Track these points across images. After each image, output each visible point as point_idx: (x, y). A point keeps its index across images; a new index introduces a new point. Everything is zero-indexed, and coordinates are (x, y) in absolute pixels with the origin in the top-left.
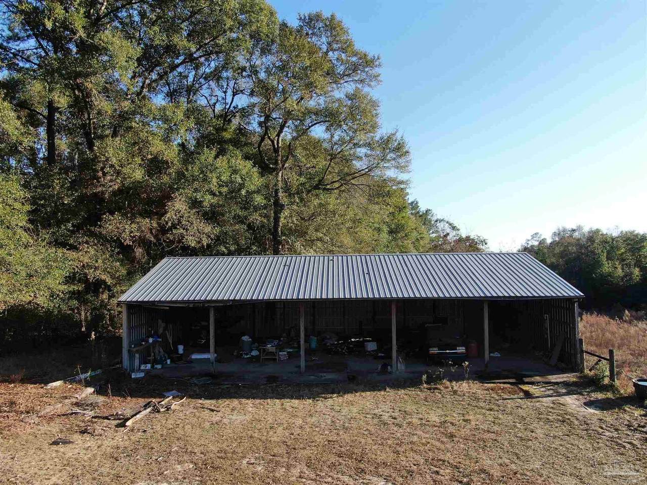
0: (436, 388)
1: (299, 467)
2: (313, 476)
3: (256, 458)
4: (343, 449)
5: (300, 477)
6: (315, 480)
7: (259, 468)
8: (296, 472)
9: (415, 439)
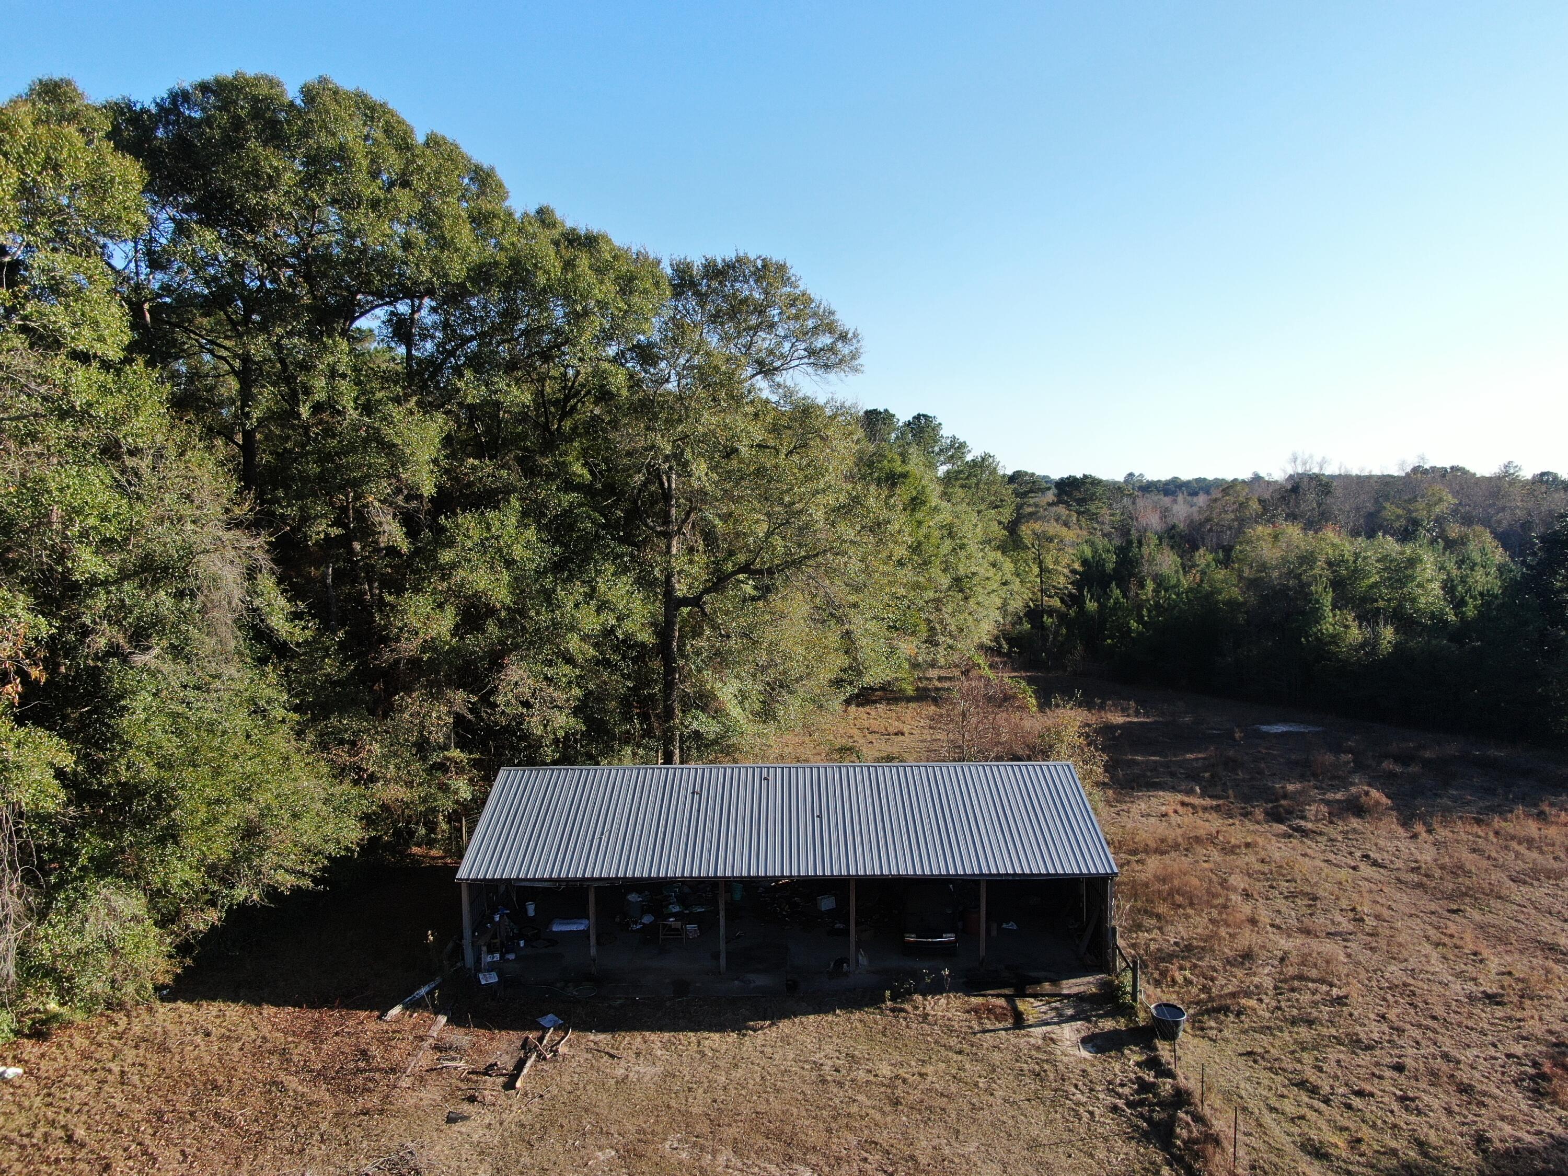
0: (903, 1010)
1: (725, 1152)
2: (739, 1165)
3: (679, 1141)
4: (772, 1126)
5: (727, 1167)
6: (742, 1170)
7: (684, 1155)
8: (721, 1159)
9: (854, 1109)
